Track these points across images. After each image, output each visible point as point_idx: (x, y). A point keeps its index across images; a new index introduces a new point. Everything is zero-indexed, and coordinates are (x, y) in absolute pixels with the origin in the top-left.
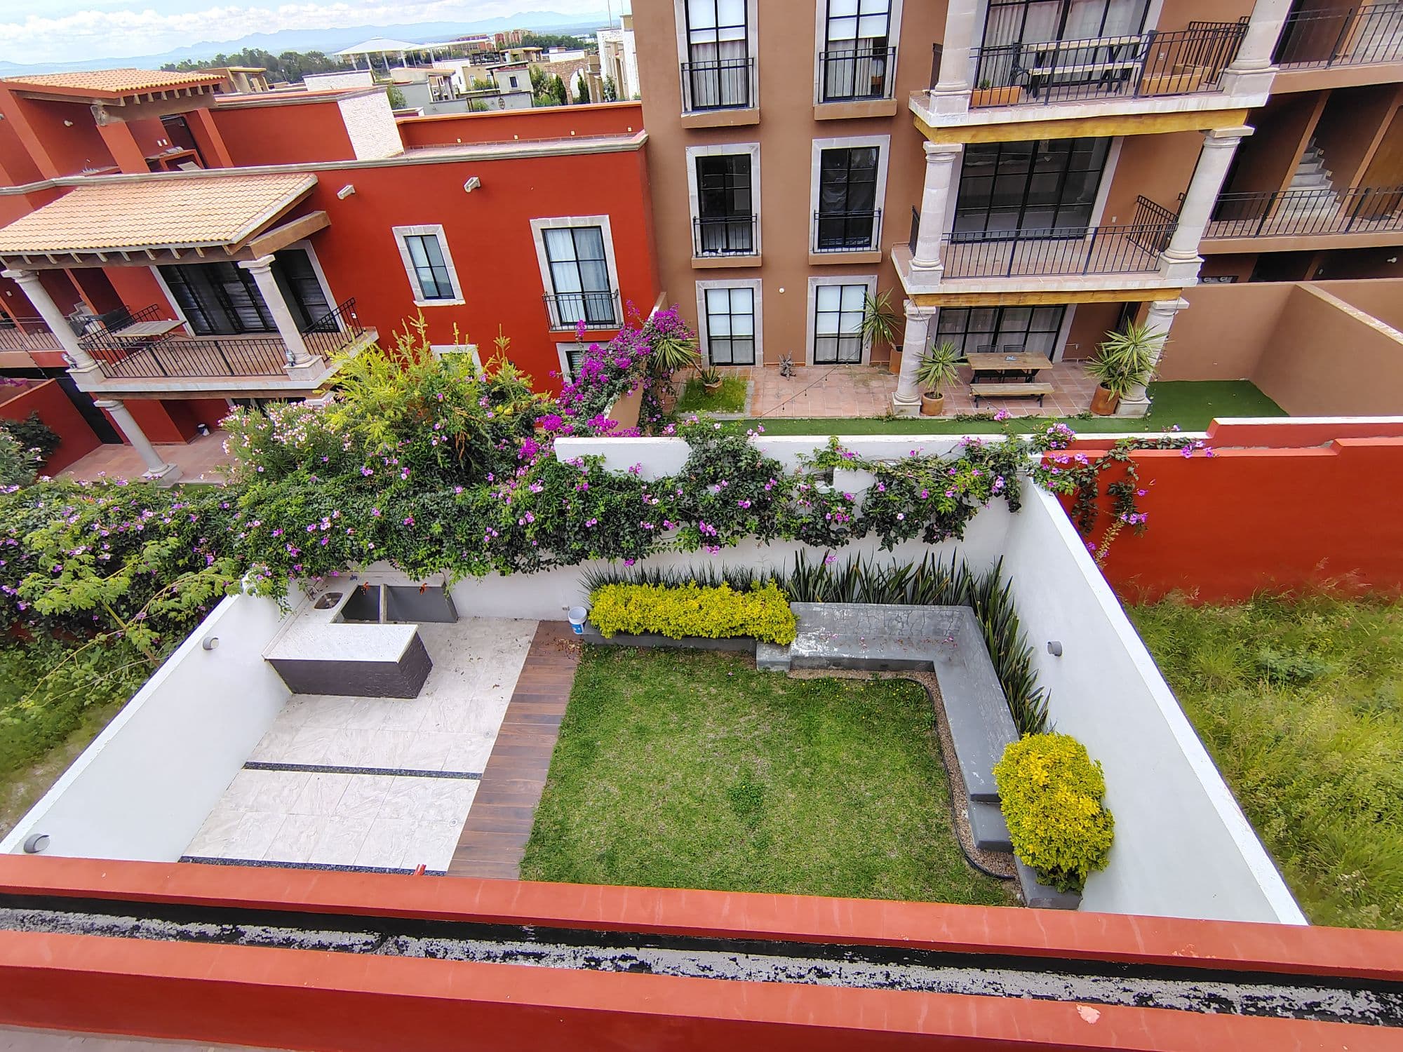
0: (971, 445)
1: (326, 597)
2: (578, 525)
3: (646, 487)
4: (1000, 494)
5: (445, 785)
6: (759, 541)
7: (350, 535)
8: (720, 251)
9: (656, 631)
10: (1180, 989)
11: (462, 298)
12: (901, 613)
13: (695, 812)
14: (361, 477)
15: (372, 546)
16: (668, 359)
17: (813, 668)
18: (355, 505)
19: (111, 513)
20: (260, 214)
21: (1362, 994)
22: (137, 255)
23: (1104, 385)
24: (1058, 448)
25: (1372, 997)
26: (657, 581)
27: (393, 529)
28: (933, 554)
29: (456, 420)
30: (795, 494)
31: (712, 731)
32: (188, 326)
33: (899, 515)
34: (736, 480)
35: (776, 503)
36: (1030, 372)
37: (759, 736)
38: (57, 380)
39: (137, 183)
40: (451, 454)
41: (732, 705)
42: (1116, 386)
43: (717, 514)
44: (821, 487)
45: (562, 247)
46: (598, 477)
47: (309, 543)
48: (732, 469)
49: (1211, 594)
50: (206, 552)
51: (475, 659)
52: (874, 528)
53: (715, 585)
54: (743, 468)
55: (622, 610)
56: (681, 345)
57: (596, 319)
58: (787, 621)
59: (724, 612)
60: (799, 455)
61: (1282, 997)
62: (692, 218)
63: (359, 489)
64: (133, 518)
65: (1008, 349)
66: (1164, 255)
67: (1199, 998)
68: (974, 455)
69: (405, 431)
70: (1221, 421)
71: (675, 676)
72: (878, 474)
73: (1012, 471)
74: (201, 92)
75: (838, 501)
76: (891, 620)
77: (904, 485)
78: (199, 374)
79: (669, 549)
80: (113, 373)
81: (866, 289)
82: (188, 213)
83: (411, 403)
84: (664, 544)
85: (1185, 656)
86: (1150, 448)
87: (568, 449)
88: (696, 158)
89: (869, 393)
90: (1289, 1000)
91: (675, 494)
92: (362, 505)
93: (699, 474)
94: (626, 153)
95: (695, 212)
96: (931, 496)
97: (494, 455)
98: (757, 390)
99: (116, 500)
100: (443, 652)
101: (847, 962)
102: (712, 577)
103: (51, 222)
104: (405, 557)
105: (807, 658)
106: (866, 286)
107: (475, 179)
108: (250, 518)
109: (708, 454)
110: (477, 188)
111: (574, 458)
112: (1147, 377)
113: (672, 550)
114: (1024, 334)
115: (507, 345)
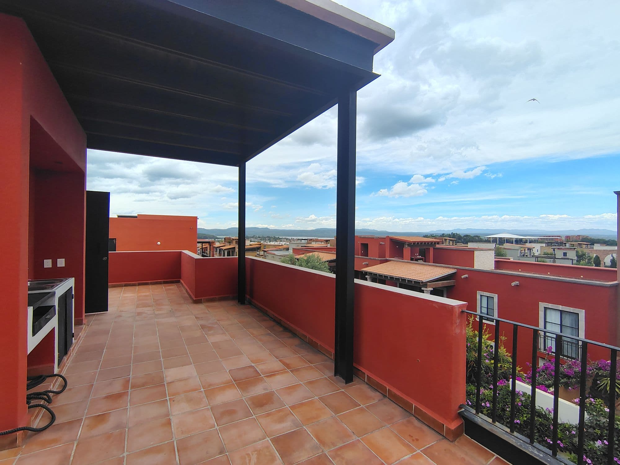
20: (434, 276)
39: (406, 263)
45: (554, 317)
74: (433, 244)
82: (415, 272)
103: (382, 267)
107: (517, 282)
109: (598, 423)
110: (517, 285)
115: (505, 340)
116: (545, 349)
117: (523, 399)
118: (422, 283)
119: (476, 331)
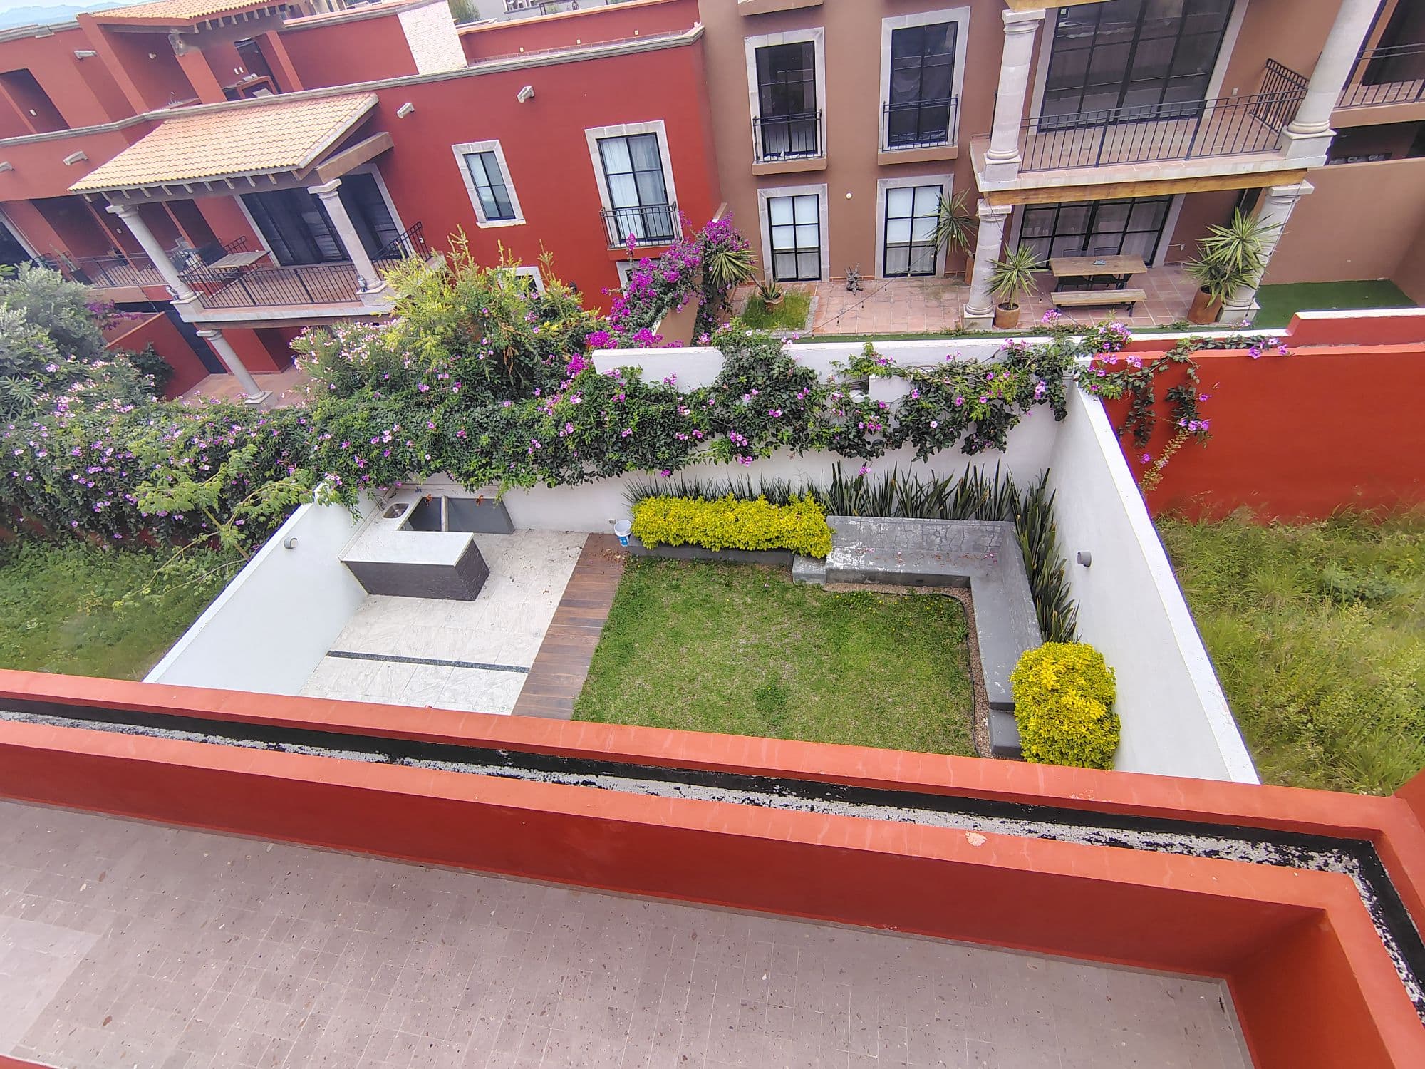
0: (1014, 348)
1: (394, 507)
2: (615, 436)
3: (681, 399)
4: (1045, 401)
5: (497, 676)
6: (793, 452)
7: (409, 447)
8: (782, 154)
9: (695, 543)
10: (1083, 833)
11: (522, 217)
12: (939, 528)
13: (722, 709)
14: (419, 393)
15: (428, 456)
16: (724, 274)
17: (849, 582)
18: (414, 420)
19: (208, 430)
20: (324, 137)
21: (1262, 845)
22: (218, 184)
23: (1206, 289)
24: (1112, 350)
25: (1271, 849)
26: (697, 493)
27: (447, 442)
28: (975, 467)
29: (501, 335)
30: (829, 403)
31: (744, 637)
32: (272, 255)
33: (933, 422)
34: (769, 389)
35: (809, 413)
36: (1122, 278)
37: (788, 644)
38: (166, 313)
39: (216, 113)
40: (499, 369)
41: (765, 614)
42: (1218, 290)
43: (749, 424)
44: (856, 396)
45: (618, 159)
46: (635, 390)
47: (373, 455)
48: (765, 379)
49: (1285, 510)
50: (288, 464)
51: (528, 567)
52: (910, 438)
53: (752, 499)
54: (774, 377)
55: (660, 521)
56: (737, 259)
57: (654, 235)
58: (822, 534)
59: (760, 524)
60: (834, 363)
61: (1181, 844)
62: (752, 118)
63: (418, 405)
64: (226, 433)
65: (1097, 253)
66: (1288, 130)
67: (1100, 841)
68: (1016, 359)
69: (457, 347)
70: (1303, 315)
71: (713, 586)
72: (914, 381)
73: (1056, 375)
74: (268, 14)
75: (872, 410)
76: (929, 535)
77: (940, 392)
78: (283, 302)
79: (704, 460)
80: (209, 303)
81: (941, 192)
82: (260, 140)
83: (460, 320)
84: (700, 455)
85: (1243, 575)
86: (1216, 347)
87: (605, 360)
88: (756, 49)
89: (940, 306)
90: (1188, 847)
91: (707, 405)
92: (420, 419)
93: (733, 384)
94: (681, 47)
95: (755, 111)
96: (967, 403)
97: (541, 371)
98: (821, 306)
99: (211, 417)
100: (500, 560)
101: (777, 795)
102: (750, 491)
103: (144, 156)
104: (459, 468)
105: (841, 571)
106: (942, 186)
107: (529, 88)
108: (323, 432)
109: (741, 363)
110: (531, 97)
111: (611, 370)
112: (1256, 279)
113: (707, 461)
114: (1121, 235)
115: (551, 260)
116: (622, 241)
117: (624, 381)
118: (299, 171)
119: (487, 268)
